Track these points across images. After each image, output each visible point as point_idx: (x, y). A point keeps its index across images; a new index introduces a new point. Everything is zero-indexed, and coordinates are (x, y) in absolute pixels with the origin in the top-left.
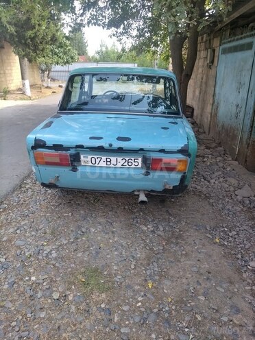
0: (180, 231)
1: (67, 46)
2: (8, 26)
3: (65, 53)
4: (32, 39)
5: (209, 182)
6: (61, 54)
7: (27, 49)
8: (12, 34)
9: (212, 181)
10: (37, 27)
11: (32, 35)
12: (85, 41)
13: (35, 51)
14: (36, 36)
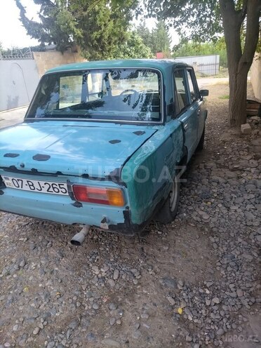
0: (139, 284)
1: (139, 44)
2: (75, 29)
3: (137, 51)
4: (99, 40)
5: (228, 209)
6: (133, 53)
7: (94, 51)
8: (79, 37)
9: (233, 208)
10: (103, 28)
11: (98, 36)
12: (169, 37)
13: (101, 52)
14: (102, 37)
